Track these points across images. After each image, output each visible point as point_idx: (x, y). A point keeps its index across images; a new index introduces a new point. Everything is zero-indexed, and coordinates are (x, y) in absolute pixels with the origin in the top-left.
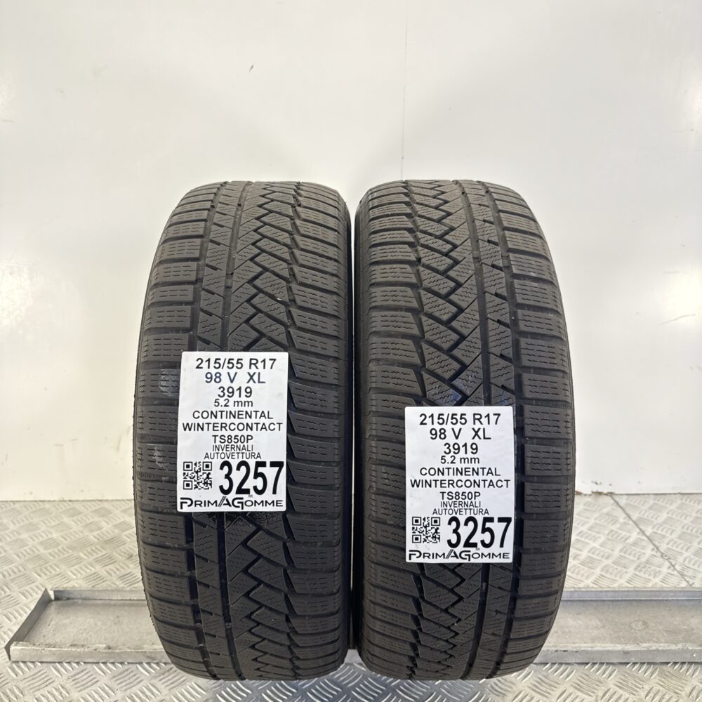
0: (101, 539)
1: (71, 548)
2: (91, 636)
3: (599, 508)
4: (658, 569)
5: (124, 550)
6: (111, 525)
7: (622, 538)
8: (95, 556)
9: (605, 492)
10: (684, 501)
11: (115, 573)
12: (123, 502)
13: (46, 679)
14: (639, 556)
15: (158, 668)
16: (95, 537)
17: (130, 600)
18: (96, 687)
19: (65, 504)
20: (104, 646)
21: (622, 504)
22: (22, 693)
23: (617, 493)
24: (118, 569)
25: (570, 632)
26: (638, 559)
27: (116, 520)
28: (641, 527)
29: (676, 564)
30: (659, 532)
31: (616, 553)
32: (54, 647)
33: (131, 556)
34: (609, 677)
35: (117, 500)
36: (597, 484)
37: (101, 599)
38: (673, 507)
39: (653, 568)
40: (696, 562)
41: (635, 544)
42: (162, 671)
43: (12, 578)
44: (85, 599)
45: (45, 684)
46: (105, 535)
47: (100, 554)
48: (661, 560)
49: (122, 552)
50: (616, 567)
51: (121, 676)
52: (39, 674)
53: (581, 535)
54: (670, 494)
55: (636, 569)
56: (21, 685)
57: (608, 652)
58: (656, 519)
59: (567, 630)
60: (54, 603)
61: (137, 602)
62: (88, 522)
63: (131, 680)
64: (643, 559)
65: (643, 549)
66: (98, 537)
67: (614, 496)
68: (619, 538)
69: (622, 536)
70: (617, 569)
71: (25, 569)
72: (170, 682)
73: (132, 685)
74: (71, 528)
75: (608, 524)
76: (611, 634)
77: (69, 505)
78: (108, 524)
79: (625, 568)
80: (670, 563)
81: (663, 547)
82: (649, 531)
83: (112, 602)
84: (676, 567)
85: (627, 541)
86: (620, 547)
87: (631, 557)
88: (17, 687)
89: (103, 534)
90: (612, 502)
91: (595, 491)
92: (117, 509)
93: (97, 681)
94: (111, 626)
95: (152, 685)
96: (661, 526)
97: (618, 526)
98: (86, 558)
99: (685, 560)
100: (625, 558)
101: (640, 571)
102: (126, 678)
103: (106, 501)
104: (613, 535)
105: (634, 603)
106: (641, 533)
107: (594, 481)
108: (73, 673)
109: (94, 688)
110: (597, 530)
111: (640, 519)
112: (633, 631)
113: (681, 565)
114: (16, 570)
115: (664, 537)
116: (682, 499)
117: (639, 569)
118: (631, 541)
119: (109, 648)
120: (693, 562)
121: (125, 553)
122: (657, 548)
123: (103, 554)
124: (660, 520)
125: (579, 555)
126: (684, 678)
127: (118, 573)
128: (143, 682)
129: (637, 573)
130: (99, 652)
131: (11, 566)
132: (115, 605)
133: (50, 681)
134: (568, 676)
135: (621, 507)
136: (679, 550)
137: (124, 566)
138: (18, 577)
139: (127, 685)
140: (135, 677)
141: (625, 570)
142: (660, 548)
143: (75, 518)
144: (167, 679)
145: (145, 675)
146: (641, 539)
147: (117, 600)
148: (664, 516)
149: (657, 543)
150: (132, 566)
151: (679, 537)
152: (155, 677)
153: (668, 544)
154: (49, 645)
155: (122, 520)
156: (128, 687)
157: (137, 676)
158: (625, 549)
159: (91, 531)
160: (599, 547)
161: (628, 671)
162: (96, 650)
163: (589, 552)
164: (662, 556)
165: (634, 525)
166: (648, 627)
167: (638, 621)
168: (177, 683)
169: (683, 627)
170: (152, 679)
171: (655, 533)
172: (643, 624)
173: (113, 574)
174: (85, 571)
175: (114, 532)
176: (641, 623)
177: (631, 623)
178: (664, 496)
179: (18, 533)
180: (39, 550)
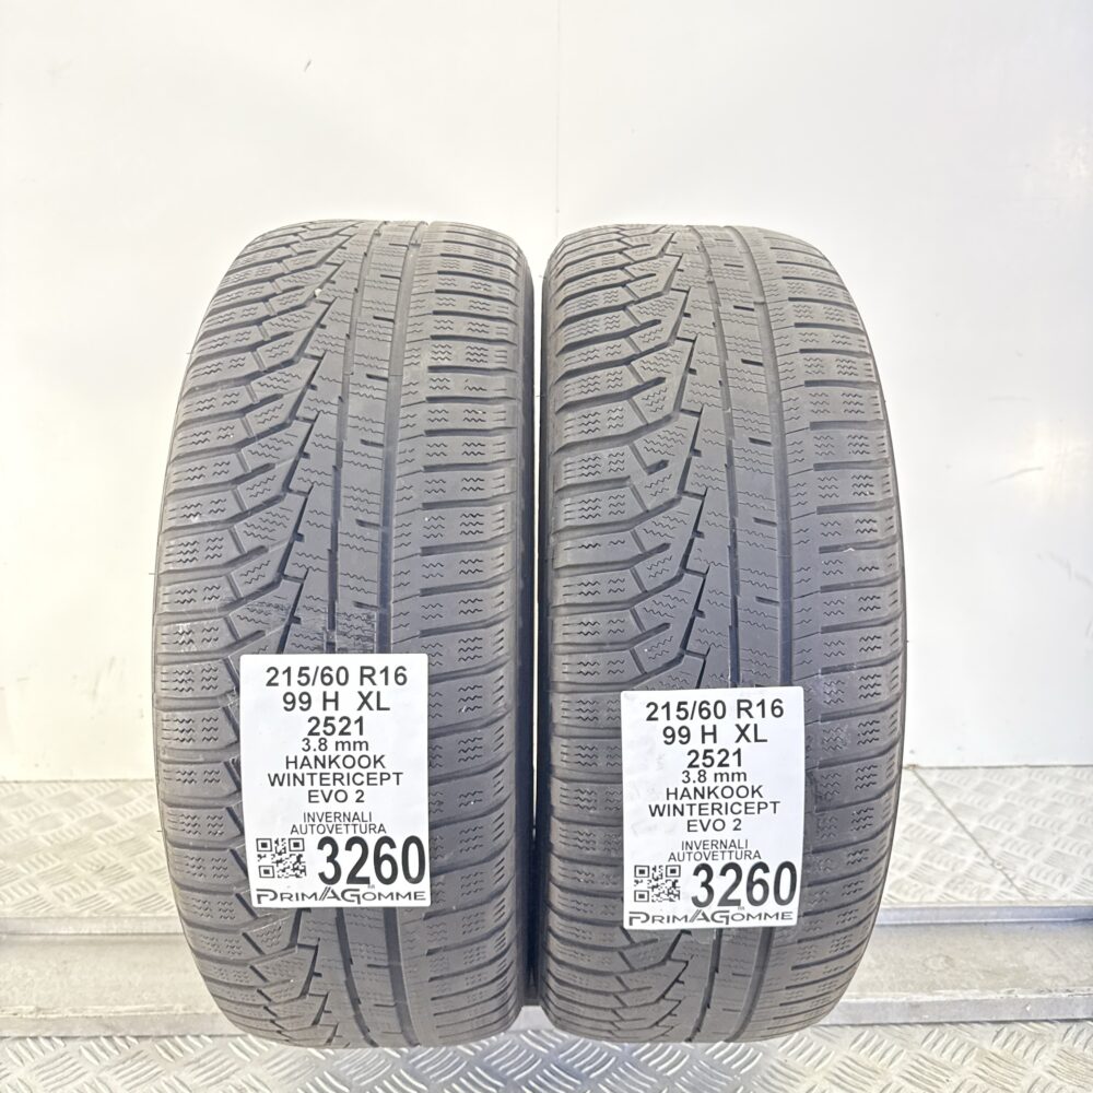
0: (57, 842)
1: (5, 856)
4: (984, 886)
5: (92, 860)
6: (77, 818)
7: (928, 836)
8: (42, 869)
10: (1033, 778)
11: (71, 896)
12: (102, 784)
14: (955, 864)
16: (48, 840)
19: (7, 787)
21: (930, 784)
23: (923, 765)
24: (76, 891)
26: (953, 870)
27: (87, 813)
28: (960, 819)
29: (1015, 878)
30: (990, 826)
31: (916, 861)
33: (103, 868)
34: (890, 1064)
35: (95, 781)
37: (38, 934)
38: (1015, 788)
39: (976, 884)
40: (1048, 874)
41: (948, 846)
42: (122, 1058)
44: (14, 934)
46: (64, 835)
47: (51, 866)
48: (991, 871)
49: (88, 862)
50: (914, 882)
51: (51, 1065)
54: (1011, 767)
55: (947, 886)
58: (986, 806)
62: (40, 814)
63: (67, 1072)
64: (961, 870)
65: (961, 854)
66: (52, 838)
67: (918, 771)
68: (923, 836)
69: (927, 832)
70: (916, 885)
72: (131, 1076)
73: (65, 1081)
74: (10, 825)
75: (906, 813)
76: (891, 978)
77: (13, 788)
78: (72, 817)
79: (930, 884)
80: (1006, 875)
81: (995, 851)
82: (972, 825)
83: (59, 938)
84: (1016, 882)
85: (936, 842)
86: (923, 850)
87: (941, 868)
89: (60, 833)
90: (915, 779)
92: (92, 794)
93: (7, 1075)
95: (100, 1081)
96: (994, 816)
97: (922, 817)
98: (25, 871)
99: (1030, 871)
100: (931, 868)
101: (955, 888)
102: (58, 1070)
103: (76, 782)
104: (912, 833)
105: (932, 928)
106: (960, 828)
111: (960, 806)
112: (928, 973)
113: (1023, 879)
115: (997, 834)
116: (1030, 774)
117: (953, 885)
118: (941, 841)
119: (39, 1011)
120: (1043, 874)
121: (92, 864)
122: (985, 852)
123: (55, 865)
124: (992, 808)
126: (1021, 1064)
127: (75, 896)
128: (87, 1075)
129: (950, 892)
130: (21, 1017)
132: (61, 943)
134: (821, 1062)
135: (929, 788)
136: (1021, 854)
137: (88, 886)
139: (57, 1080)
140: (73, 1069)
141: (929, 887)
142: (990, 852)
143: (19, 810)
144: (128, 1071)
145: (91, 1064)
146: (960, 839)
147: (67, 935)
148: (1001, 801)
149: (984, 844)
150: (100, 884)
151: (1024, 835)
152: (108, 1068)
153: (1003, 845)
155: (98, 811)
156: (57, 1084)
157: (78, 1066)
158: (931, 854)
159: (43, 829)
161: (925, 1054)
162: (15, 1015)
164: (992, 865)
165: (950, 816)
166: (953, 966)
167: (939, 956)
168: (143, 1078)
169: (1011, 965)
170: (102, 1070)
171: (983, 828)
172: (946, 962)
173: (66, 898)
174: (20, 894)
175: (79, 831)
176: (942, 959)
177: (927, 959)
178: (1000, 770)
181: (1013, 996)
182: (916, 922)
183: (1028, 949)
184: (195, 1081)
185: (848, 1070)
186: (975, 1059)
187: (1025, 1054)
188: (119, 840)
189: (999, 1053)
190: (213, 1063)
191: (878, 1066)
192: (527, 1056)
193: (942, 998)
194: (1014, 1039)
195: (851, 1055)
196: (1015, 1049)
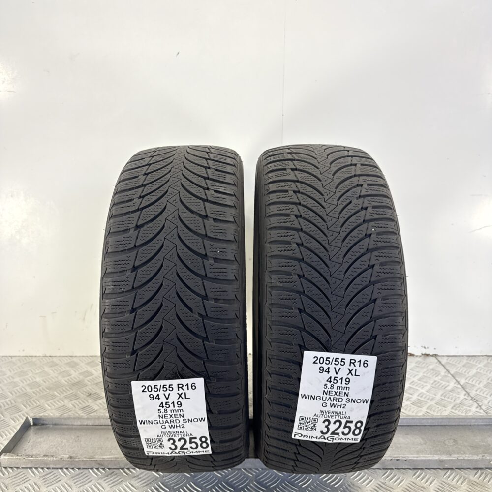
0: (70, 382)
1: (49, 388)
2: (58, 450)
3: (427, 365)
4: (469, 408)
5: (85, 390)
6: (77, 373)
8: (65, 394)
9: (431, 354)
10: (489, 361)
11: (78, 406)
12: (87, 358)
13: (24, 478)
14: (455, 399)
15: (104, 472)
16: (66, 381)
17: (87, 425)
18: (59, 484)
19: (47, 358)
20: (68, 456)
21: (443, 363)
22: (7, 487)
23: (439, 354)
24: (80, 403)
25: (401, 447)
26: (454, 401)
27: (81, 370)
28: (457, 379)
29: (482, 405)
30: (470, 382)
31: (438, 397)
32: (32, 457)
33: (90, 394)
34: (430, 485)
35: (83, 356)
36: (425, 348)
37: (66, 425)
38: (481, 365)
39: (465, 407)
41: (452, 391)
42: (106, 474)
43: (6, 408)
44: (55, 424)
45: (23, 481)
46: (73, 380)
47: (69, 393)
48: (471, 402)
49: (84, 391)
50: (438, 406)
51: (78, 477)
52: (20, 474)
53: (413, 383)
54: (479, 356)
55: (452, 408)
56: (7, 482)
57: (429, 460)
58: (468, 373)
59: (399, 446)
60: (32, 427)
61: (92, 426)
62: (62, 371)
63: (84, 480)
64: (458, 402)
65: (458, 394)
66: (68, 381)
67: (438, 357)
68: (441, 386)
69: (442, 385)
70: (438, 408)
71: (15, 402)
72: (111, 482)
73: (84, 483)
74: (49, 375)
75: (433, 376)
76: (430, 449)
77: (49, 359)
78: (75, 372)
79: (444, 407)
80: (478, 404)
81: (473, 393)
82: (463, 382)
83: (74, 427)
84: (482, 407)
85: (446, 389)
86: (441, 392)
87: (449, 400)
88: (4, 483)
89: (71, 378)
90: (437, 361)
91: (423, 353)
92: (82, 362)
93: (60, 480)
94: (72, 443)
95: (99, 484)
96: (472, 378)
97: (440, 378)
98: (59, 395)
99: (489, 402)
100: (445, 400)
101: (456, 410)
102: (81, 478)
103: (76, 356)
104: (436, 384)
105: (447, 427)
106: (457, 383)
107: (423, 346)
108: (44, 474)
109: (58, 485)
110: (424, 380)
111: (457, 373)
112: (446, 446)
113: (486, 406)
114: (9, 403)
115: (474, 386)
116: (487, 360)
117: (454, 408)
118: (449, 388)
119: (71, 457)
121: (86, 392)
122: (469, 394)
123: (71, 393)
124: (472, 374)
125: (411, 398)
126: (486, 486)
127: (80, 405)
128: (93, 481)
129: (453, 411)
130: (64, 460)
131: (6, 400)
132: (75, 429)
133: (26, 480)
134: (400, 483)
135: (442, 365)
136: (484, 395)
137: (85, 401)
138: (10, 408)
139: (81, 483)
140: (87, 478)
141: (444, 409)
142: (471, 394)
143: (53, 368)
144: (109, 480)
145: (94, 476)
146: (457, 387)
147: (78, 425)
148: (474, 371)
149: (468, 390)
150: (90, 401)
151: (485, 386)
152: (102, 478)
153: (476, 391)
154: (28, 456)
155: (86, 369)
156: (81, 484)
157: (89, 477)
158: (444, 394)
159: (64, 377)
160: (425, 392)
161: (445, 481)
162: (61, 459)
163: (418, 396)
164: (472, 399)
165: (453, 378)
166: (457, 444)
167: (450, 439)
168: (116, 483)
169: (482, 444)
170: (99, 479)
171: (467, 383)
172: (454, 442)
173: (76, 406)
174: (57, 404)
175: (79, 378)
176: (452, 441)
177: (445, 441)
178: (474, 357)
179: (13, 378)
180: (26, 390)
181: (484, 458)
182: (440, 424)
183: (489, 436)
184: (137, 484)
185: (412, 487)
186: (467, 484)
187: (488, 482)
188: (96, 382)
189: (477, 481)
190: (144, 478)
191: (425, 485)
192: (275, 477)
194: (483, 475)
195: (413, 480)
196: (484, 480)
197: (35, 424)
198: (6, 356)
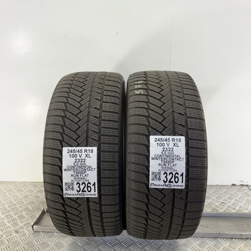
3: (243, 191)
9: (245, 185)
22: (39, 249)
25: (221, 227)
36: (242, 181)
43: (35, 209)
53: (236, 200)
56: (39, 246)
59: (220, 227)
67: (248, 186)
71: (39, 206)
75: (246, 197)
88: (37, 247)
90: (248, 188)
91: (241, 184)
104: (248, 201)
107: (241, 180)
110: (242, 199)
114: (36, 206)
125: (235, 208)
131: (34, 205)
138: (37, 209)
154: (46, 226)
160: (243, 205)
163: (239, 207)
166: (249, 226)
172: (248, 225)
176: (247, 225)
177: (243, 225)
179: (37, 193)
180: (43, 199)
193: (247, 234)
197: (47, 212)
198: (33, 182)
